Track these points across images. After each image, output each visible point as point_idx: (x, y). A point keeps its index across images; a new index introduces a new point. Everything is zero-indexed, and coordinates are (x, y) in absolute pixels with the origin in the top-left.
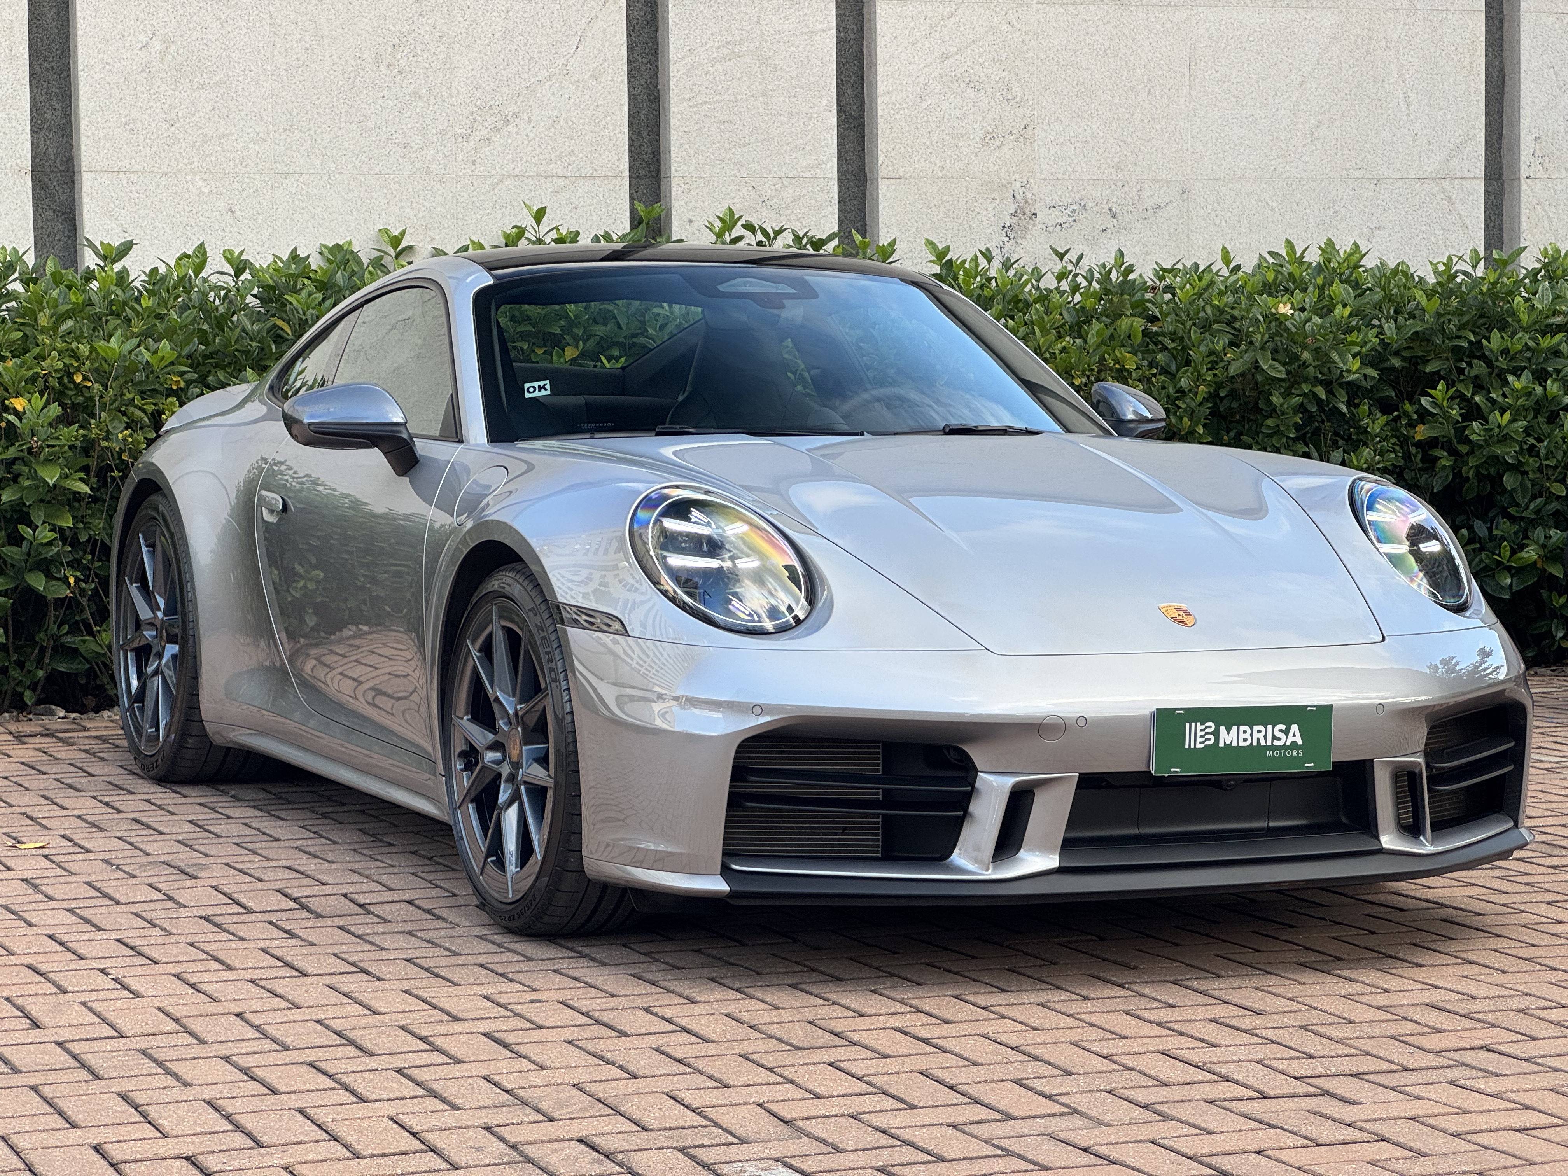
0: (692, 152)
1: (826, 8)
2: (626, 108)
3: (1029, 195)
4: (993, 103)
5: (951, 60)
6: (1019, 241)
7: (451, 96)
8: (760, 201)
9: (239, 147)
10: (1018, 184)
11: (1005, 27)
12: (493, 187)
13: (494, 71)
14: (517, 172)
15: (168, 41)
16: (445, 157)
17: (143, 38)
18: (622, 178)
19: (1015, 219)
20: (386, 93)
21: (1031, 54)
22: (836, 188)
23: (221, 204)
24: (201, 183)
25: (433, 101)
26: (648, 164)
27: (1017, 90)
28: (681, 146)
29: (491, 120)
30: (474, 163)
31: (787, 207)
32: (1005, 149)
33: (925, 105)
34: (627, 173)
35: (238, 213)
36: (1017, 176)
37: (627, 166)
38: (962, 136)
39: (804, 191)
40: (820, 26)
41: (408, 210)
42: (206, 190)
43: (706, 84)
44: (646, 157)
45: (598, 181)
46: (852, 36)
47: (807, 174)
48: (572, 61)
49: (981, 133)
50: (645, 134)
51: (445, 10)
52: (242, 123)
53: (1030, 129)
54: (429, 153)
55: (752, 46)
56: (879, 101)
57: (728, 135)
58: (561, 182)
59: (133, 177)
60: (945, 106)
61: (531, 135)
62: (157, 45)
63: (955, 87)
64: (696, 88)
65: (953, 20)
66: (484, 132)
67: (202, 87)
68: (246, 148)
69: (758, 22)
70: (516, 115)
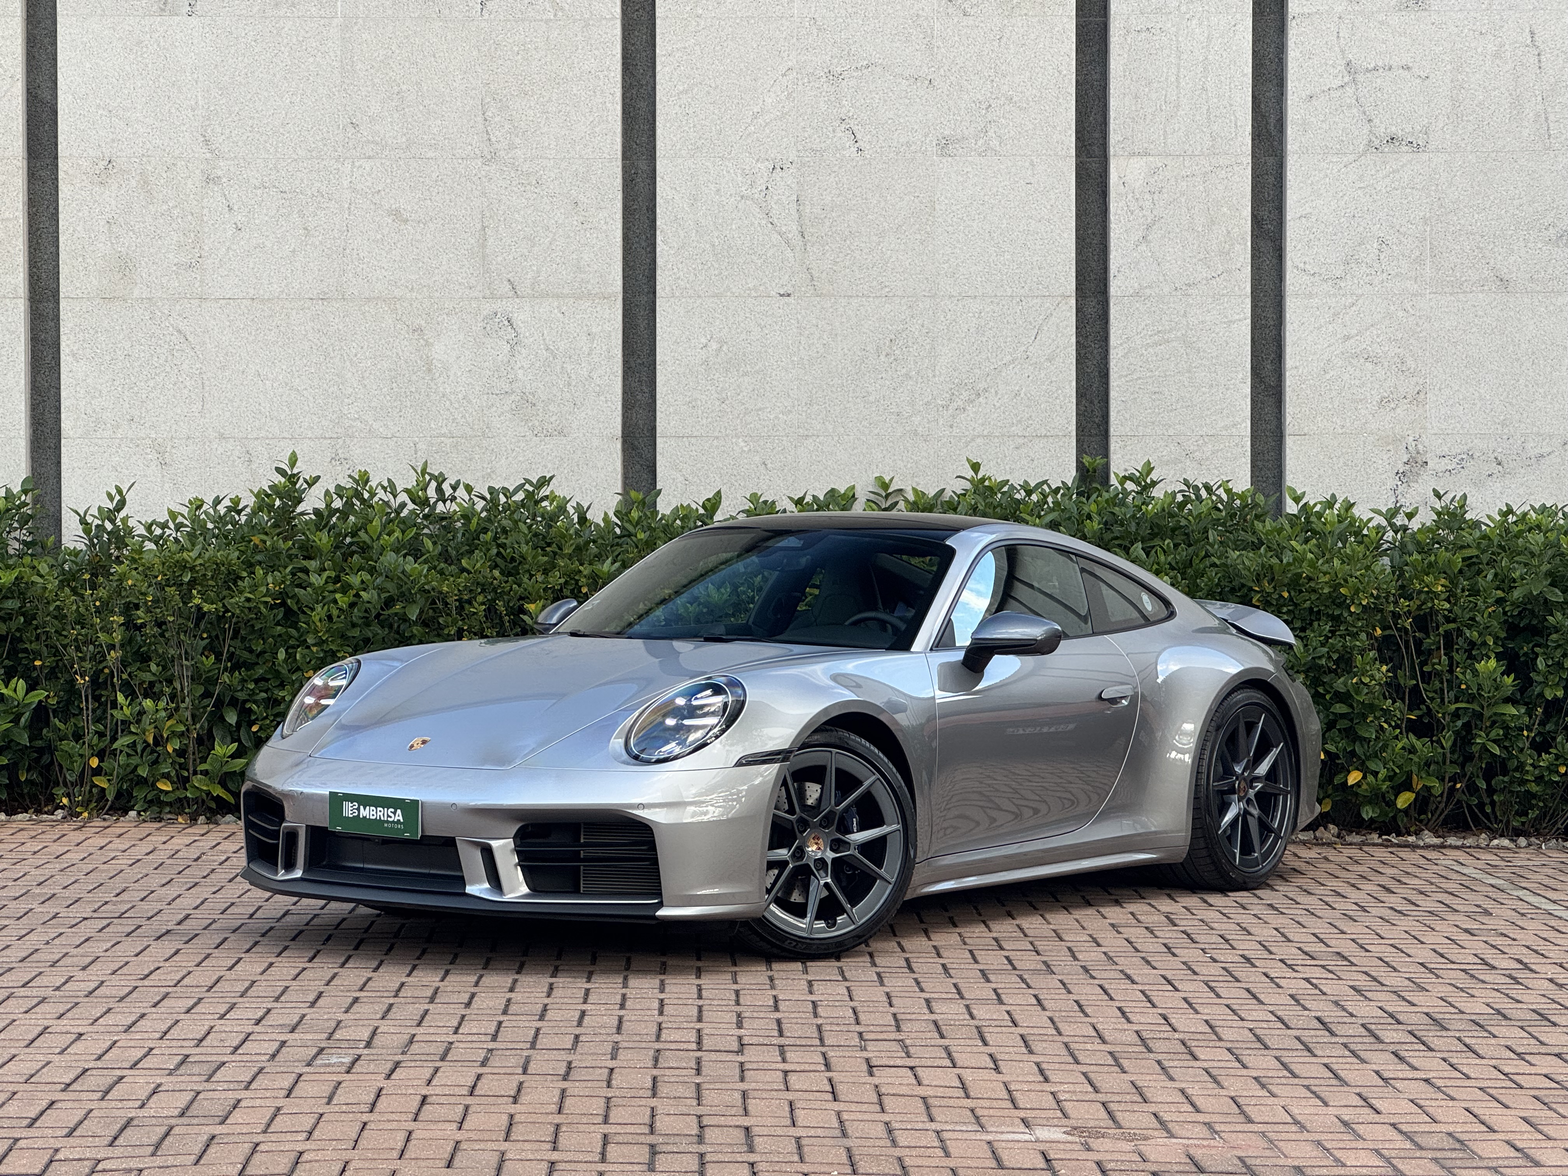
0: (1127, 416)
1: (1243, 303)
2: (1074, 384)
3: (1420, 447)
4: (1389, 374)
5: (1352, 341)
6: (1412, 484)
7: (934, 376)
8: (1184, 454)
9: (772, 417)
10: (1411, 439)
11: (1401, 314)
12: (967, 444)
13: (969, 357)
14: (985, 433)
15: (722, 342)
16: (929, 422)
17: (704, 341)
18: (1070, 437)
19: (1407, 467)
20: (884, 375)
21: (1424, 334)
22: (1249, 443)
23: (757, 459)
24: (742, 444)
25: (920, 380)
26: (1099, 426)
27: (1410, 363)
28: (1119, 412)
29: (965, 395)
30: (951, 427)
31: (1207, 459)
32: (1398, 411)
33: (1328, 376)
34: (1074, 433)
35: (769, 466)
36: (1410, 432)
37: (1074, 427)
38: (1361, 400)
39: (1222, 446)
40: (1237, 317)
41: (899, 462)
42: (746, 449)
43: (1140, 364)
44: (1097, 420)
45: (1051, 440)
46: (1272, 323)
47: (1224, 433)
48: (1031, 348)
49: (1378, 398)
50: (1096, 402)
51: (931, 312)
52: (774, 400)
53: (1422, 395)
54: (917, 419)
55: (1179, 334)
56: (1288, 374)
57: (1158, 403)
58: (1021, 441)
59: (693, 440)
60: (1346, 377)
61: (998, 405)
62: (714, 346)
63: (1355, 362)
64: (1132, 367)
65: (1354, 308)
66: (960, 403)
67: (746, 374)
68: (776, 417)
69: (1185, 315)
70: (986, 390)
